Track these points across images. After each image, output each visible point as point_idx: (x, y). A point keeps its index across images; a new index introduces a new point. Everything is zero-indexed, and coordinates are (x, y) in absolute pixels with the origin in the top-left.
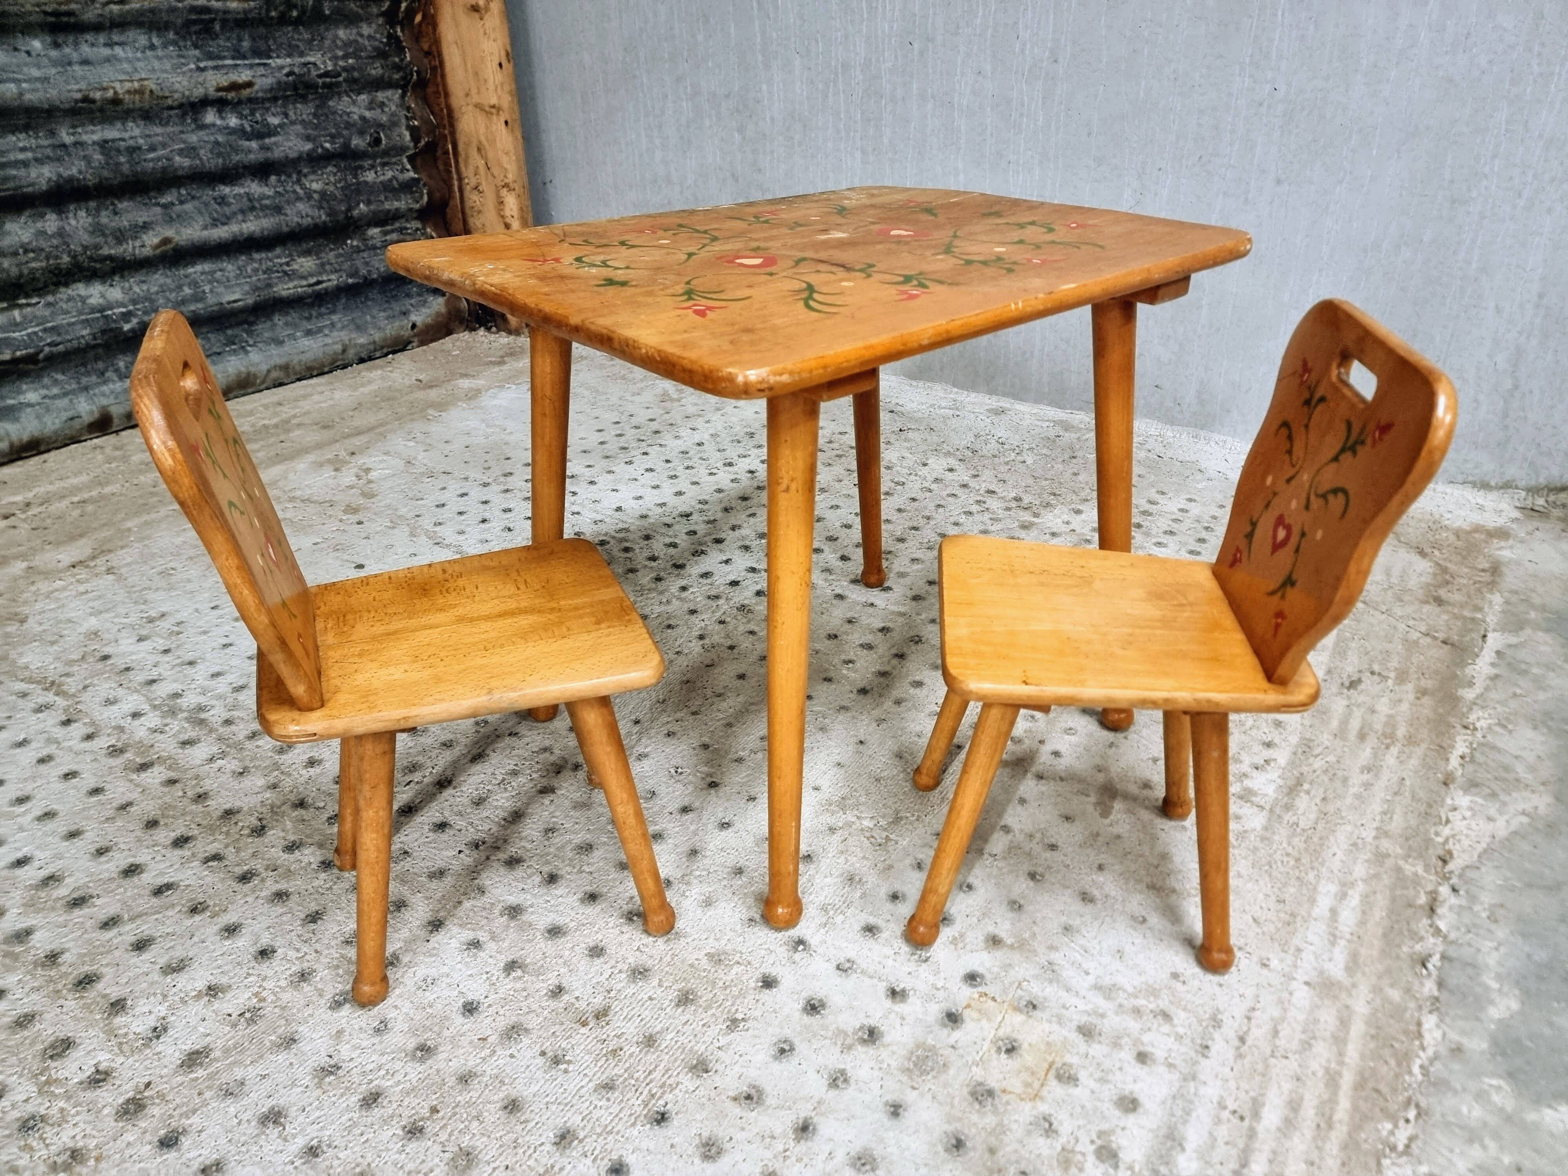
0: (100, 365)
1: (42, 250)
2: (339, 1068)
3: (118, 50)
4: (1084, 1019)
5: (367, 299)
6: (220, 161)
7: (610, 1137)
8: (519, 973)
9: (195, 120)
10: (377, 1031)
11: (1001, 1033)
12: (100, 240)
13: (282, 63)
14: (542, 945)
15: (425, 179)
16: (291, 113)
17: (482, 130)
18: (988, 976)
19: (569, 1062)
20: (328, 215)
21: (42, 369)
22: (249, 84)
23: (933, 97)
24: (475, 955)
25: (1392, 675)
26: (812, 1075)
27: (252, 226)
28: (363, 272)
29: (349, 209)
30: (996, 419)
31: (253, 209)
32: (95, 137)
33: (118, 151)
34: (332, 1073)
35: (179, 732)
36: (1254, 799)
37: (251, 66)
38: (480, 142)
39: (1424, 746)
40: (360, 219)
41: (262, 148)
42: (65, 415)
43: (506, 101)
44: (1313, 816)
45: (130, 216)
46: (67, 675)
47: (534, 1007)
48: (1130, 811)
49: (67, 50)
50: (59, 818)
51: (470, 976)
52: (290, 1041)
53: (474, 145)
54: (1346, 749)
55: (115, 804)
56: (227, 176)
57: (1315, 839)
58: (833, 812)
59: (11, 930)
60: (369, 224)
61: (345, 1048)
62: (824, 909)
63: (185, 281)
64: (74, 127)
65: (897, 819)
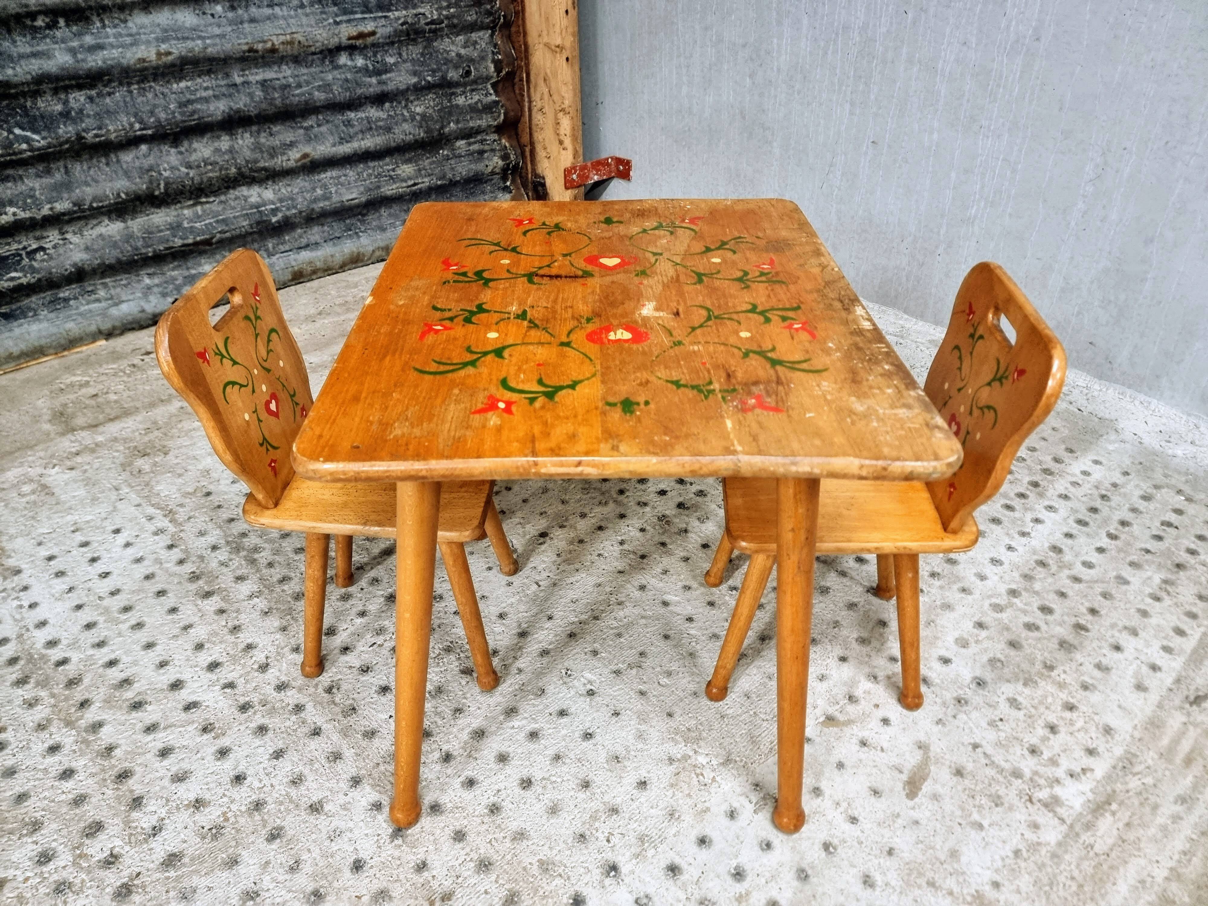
0: (256, 246)
1: (217, 163)
2: (258, 895)
3: (277, 9)
5: (451, 195)
6: (348, 94)
8: (399, 842)
9: (332, 62)
10: (292, 869)
12: (258, 155)
13: (399, 15)
14: (423, 820)
15: (503, 100)
16: (404, 54)
17: (548, 64)
20: (425, 132)
21: (217, 248)
22: (373, 33)
23: (920, 62)
24: (375, 816)
27: (369, 143)
28: (450, 175)
29: (442, 128)
31: (371, 128)
32: (259, 78)
33: (274, 89)
34: (252, 898)
35: (237, 568)
36: (1058, 810)
37: (375, 19)
38: (546, 74)
40: (450, 134)
41: (379, 83)
43: (569, 41)
44: (1110, 841)
45: (281, 137)
46: (181, 505)
47: (402, 877)
48: (935, 797)
49: (240, 12)
50: (145, 630)
51: (367, 835)
52: (233, 862)
53: (542, 76)
54: (1167, 773)
55: (182, 625)
56: (353, 104)
57: (1105, 867)
58: (676, 743)
59: (91, 721)
60: (457, 139)
61: (267, 878)
62: (642, 839)
63: (319, 184)
64: (243, 70)
65: (727, 761)
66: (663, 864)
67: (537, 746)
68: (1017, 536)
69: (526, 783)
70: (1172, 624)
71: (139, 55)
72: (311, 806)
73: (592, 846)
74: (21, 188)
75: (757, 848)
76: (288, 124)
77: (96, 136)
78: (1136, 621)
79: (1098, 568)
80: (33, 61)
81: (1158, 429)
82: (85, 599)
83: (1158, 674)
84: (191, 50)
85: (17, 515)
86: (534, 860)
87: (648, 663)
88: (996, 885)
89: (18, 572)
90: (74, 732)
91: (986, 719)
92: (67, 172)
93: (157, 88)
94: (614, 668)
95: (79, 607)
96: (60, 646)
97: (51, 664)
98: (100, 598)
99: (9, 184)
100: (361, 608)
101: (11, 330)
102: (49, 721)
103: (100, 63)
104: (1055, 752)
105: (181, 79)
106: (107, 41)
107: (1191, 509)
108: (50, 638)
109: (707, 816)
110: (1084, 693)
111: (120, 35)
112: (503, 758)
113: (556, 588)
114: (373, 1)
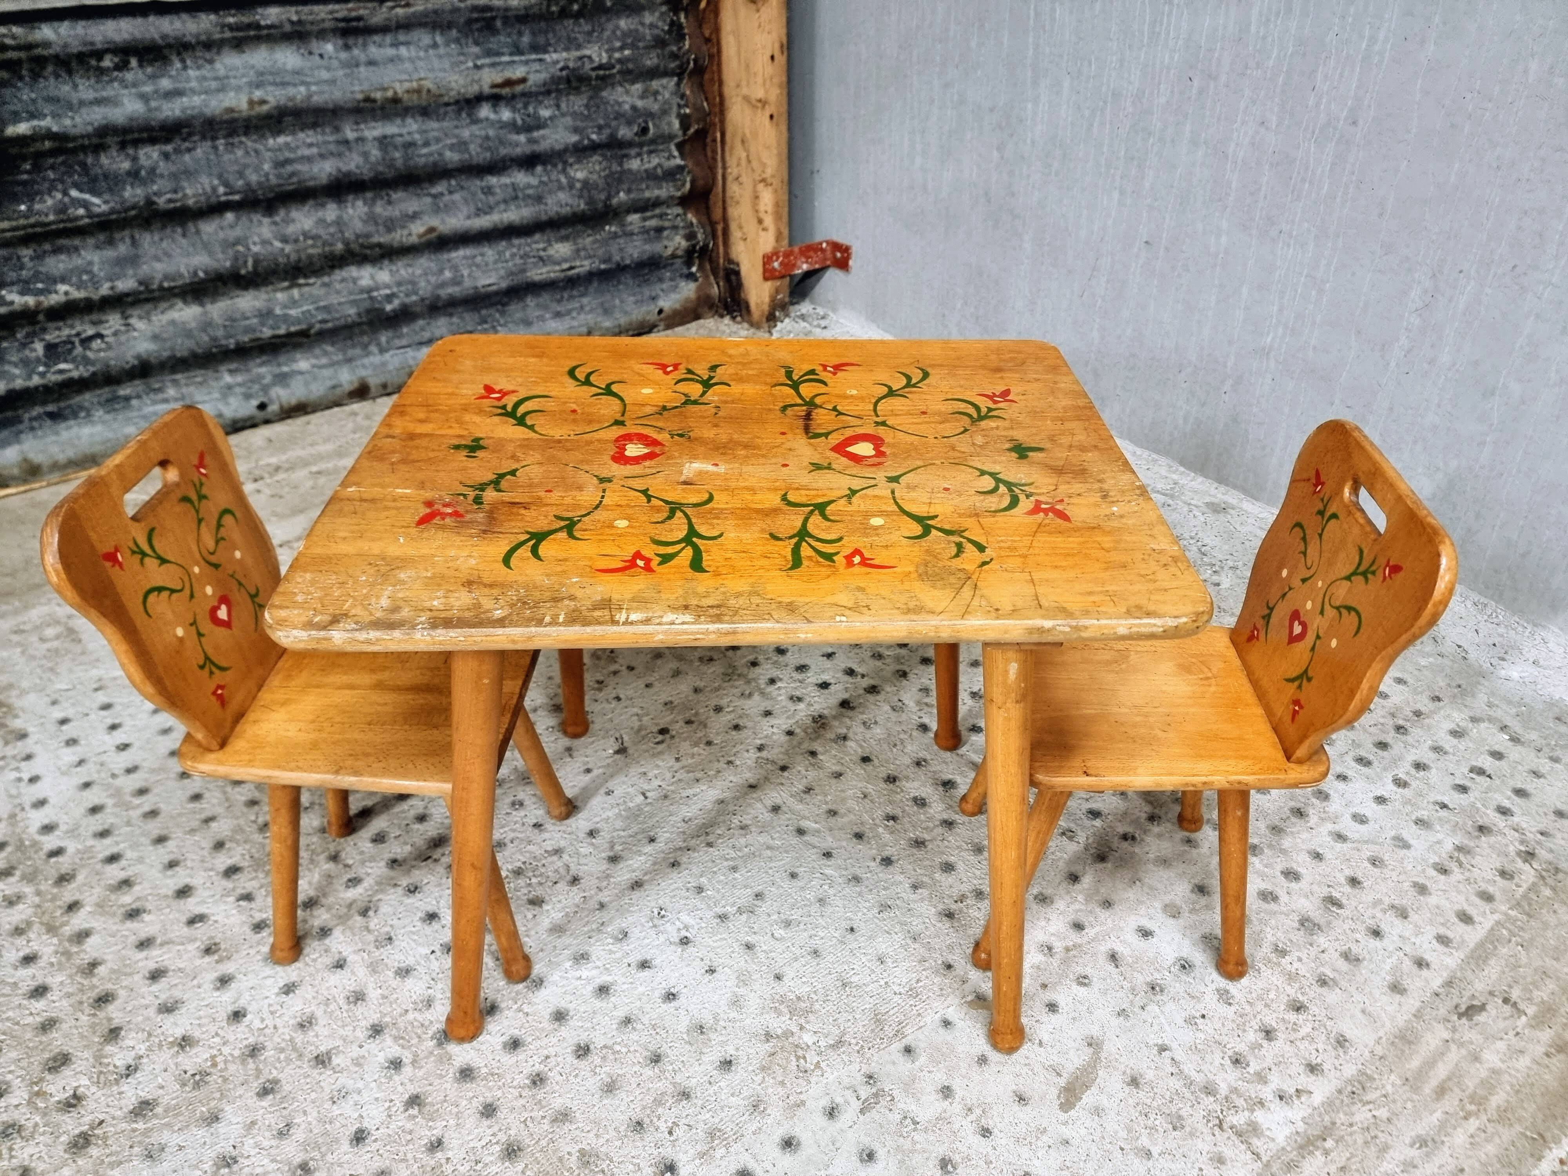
0: (366, 339)
1: (320, 237)
2: (236, 1162)
3: (403, 51)
5: (619, 282)
6: (488, 155)
8: (414, 1111)
9: (469, 115)
10: (280, 1133)
12: (371, 228)
13: (558, 58)
14: (448, 1086)
15: (690, 165)
16: (563, 106)
17: (747, 123)
20: (587, 204)
21: (314, 341)
22: (523, 80)
23: (1206, 143)
24: (391, 1078)
25: (1532, 1010)
27: (513, 215)
28: (617, 258)
29: (609, 197)
31: (516, 198)
32: (376, 133)
33: (396, 147)
34: (228, 1165)
36: (1255, 1141)
37: (527, 62)
38: (744, 135)
40: (619, 206)
41: (530, 141)
42: (329, 383)
43: (774, 94)
45: (402, 206)
47: (410, 1156)
48: (1098, 1111)
49: (356, 52)
50: (159, 819)
51: (377, 1099)
52: (214, 1118)
53: (740, 134)
54: (1409, 1105)
55: (203, 816)
56: (494, 167)
58: (779, 1014)
59: (77, 928)
60: (628, 212)
61: (249, 1142)
63: (448, 265)
64: (357, 123)
65: (839, 1043)
66: (734, 1168)
67: (604, 1004)
69: (583, 1051)
70: (1457, 907)
71: (227, 104)
72: (317, 1057)
73: (649, 1137)
74: (77, 261)
75: (855, 1159)
76: (411, 189)
77: (170, 201)
78: (1409, 899)
79: (1371, 823)
80: (96, 109)
81: (1491, 642)
82: (95, 777)
83: (1425, 972)
84: (291, 99)
85: (34, 664)
86: (574, 1149)
87: (764, 907)
89: (23, 736)
90: (55, 941)
91: (1184, 1014)
92: (134, 243)
93: (249, 144)
94: (719, 910)
95: (87, 785)
96: (57, 833)
97: (42, 854)
98: (114, 776)
99: (63, 257)
100: (421, 811)
101: (57, 433)
102: (29, 924)
103: (178, 113)
104: (1265, 1065)
105: (279, 132)
106: (188, 86)
107: (1514, 753)
108: (46, 821)
109: (800, 1112)
110: (1319, 990)
111: (205, 78)
112: (560, 1016)
113: (667, 803)
114: (526, 39)
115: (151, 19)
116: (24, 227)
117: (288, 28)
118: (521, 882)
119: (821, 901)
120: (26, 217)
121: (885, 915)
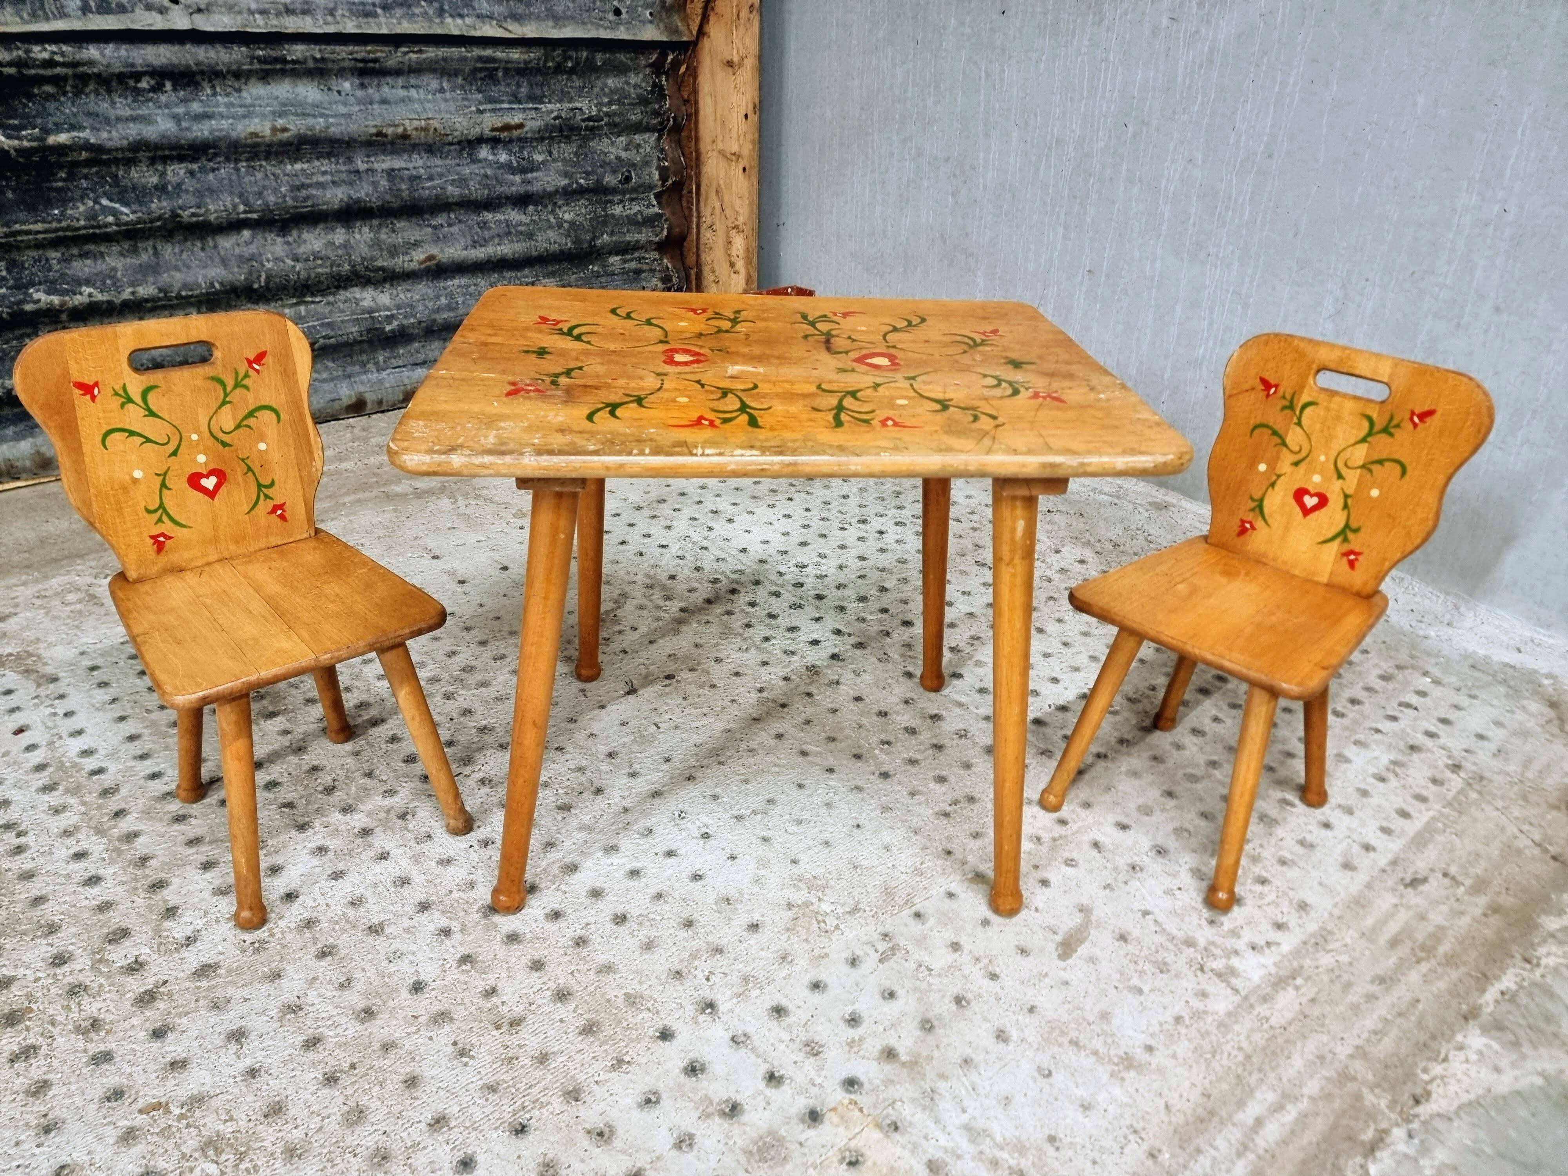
0: (364, 357)
1: (329, 258)
2: (301, 1009)
3: (413, 92)
4: (940, 1155)
6: (486, 192)
7: (473, 1134)
8: (468, 967)
9: (470, 155)
10: (342, 986)
11: (853, 1144)
12: (376, 253)
13: (552, 108)
14: (498, 947)
15: (668, 213)
16: (555, 152)
17: (722, 174)
18: (867, 1086)
19: (472, 1057)
20: (574, 243)
22: (520, 126)
23: (1141, 180)
24: (442, 942)
25: (1468, 882)
26: (664, 1131)
27: (507, 249)
29: (594, 238)
30: (1154, 514)
31: (509, 233)
32: (385, 166)
33: (402, 179)
34: (294, 1012)
36: (1233, 981)
37: (524, 109)
38: (719, 186)
39: (1463, 969)
40: (603, 248)
41: (524, 182)
42: (329, 397)
43: (747, 149)
44: (1289, 1015)
45: (405, 234)
47: (466, 1000)
48: (1092, 960)
49: (370, 91)
51: (431, 959)
52: (276, 976)
53: (714, 186)
54: (1367, 953)
56: (491, 204)
57: (1280, 1040)
58: (799, 889)
59: (125, 831)
60: (610, 253)
61: (312, 994)
62: (746, 979)
63: (443, 292)
64: (368, 156)
65: (855, 910)
66: (768, 1005)
67: (636, 884)
68: (1225, 707)
69: (620, 919)
70: (1396, 806)
71: (252, 129)
72: (370, 927)
73: (688, 983)
74: (101, 266)
75: (877, 996)
76: (414, 220)
77: (194, 215)
78: (1353, 800)
80: (132, 125)
81: (1410, 608)
82: (129, 711)
83: (1372, 854)
84: (311, 129)
85: (59, 623)
86: (621, 993)
87: (776, 810)
88: (1150, 1049)
89: (55, 680)
90: (105, 840)
91: (1163, 887)
92: (156, 253)
93: (269, 167)
94: (735, 812)
96: (96, 756)
97: (84, 773)
98: (148, 711)
99: (88, 262)
102: (77, 828)
103: (206, 133)
104: (1238, 924)
105: (296, 160)
106: (216, 110)
107: (1437, 692)
108: (86, 747)
109: (825, 962)
110: (1280, 868)
111: (232, 105)
112: (596, 894)
113: (679, 732)
114: (524, 91)
115: (188, 46)
116: (56, 230)
117: (311, 64)
118: (548, 792)
119: (828, 805)
120: (59, 221)
121: (888, 815)
